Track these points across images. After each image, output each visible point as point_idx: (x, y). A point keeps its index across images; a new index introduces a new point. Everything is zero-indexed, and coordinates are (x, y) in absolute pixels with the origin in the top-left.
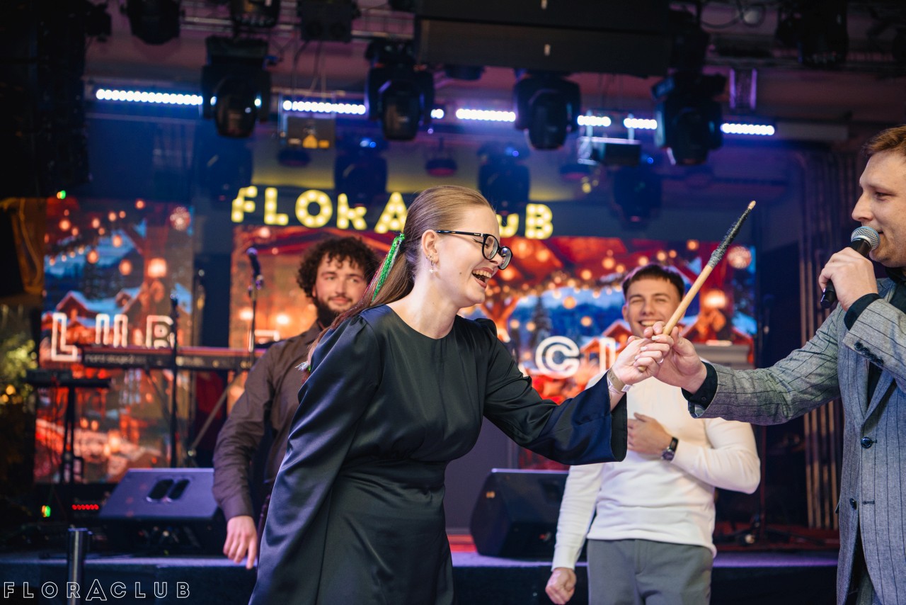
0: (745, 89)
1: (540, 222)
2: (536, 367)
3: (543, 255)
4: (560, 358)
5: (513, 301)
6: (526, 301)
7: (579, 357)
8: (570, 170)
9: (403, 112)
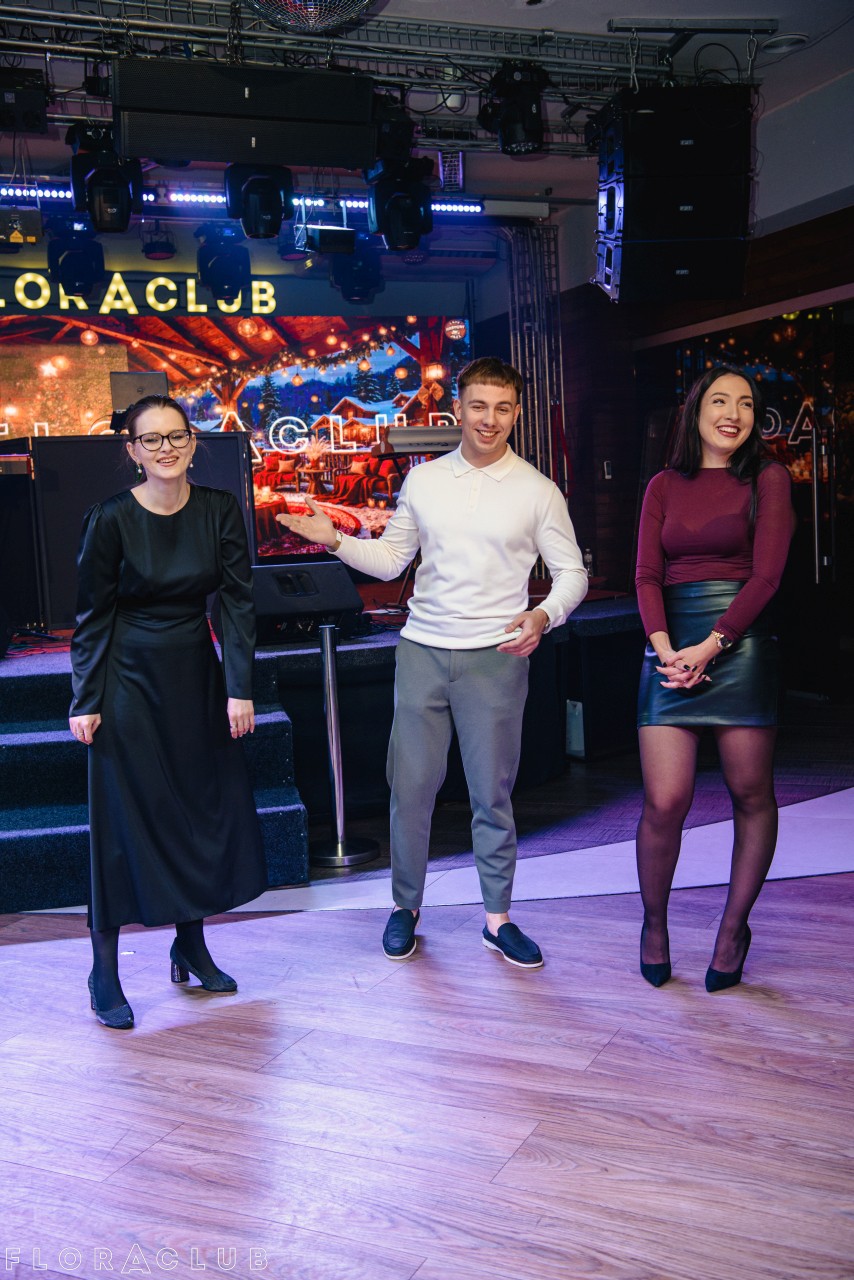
0: (453, 170)
1: (264, 297)
2: (271, 447)
3: (268, 335)
4: (291, 436)
5: (242, 381)
6: (255, 381)
7: (308, 435)
8: (287, 252)
9: (113, 203)
